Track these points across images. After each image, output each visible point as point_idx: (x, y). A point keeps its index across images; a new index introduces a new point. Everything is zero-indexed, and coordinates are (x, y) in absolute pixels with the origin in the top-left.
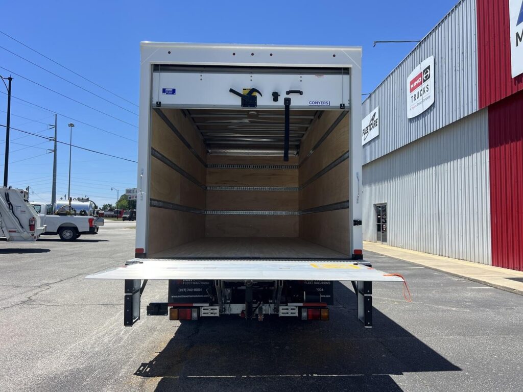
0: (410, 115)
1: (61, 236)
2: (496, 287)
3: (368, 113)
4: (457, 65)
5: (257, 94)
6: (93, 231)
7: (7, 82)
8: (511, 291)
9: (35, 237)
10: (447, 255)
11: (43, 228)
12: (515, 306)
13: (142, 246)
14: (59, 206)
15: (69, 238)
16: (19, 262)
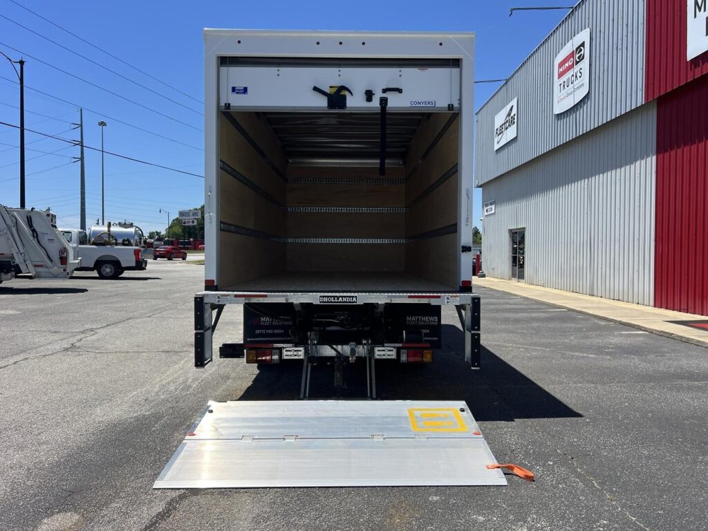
0: (558, 109)
1: (99, 273)
2: (651, 332)
3: (504, 106)
4: (620, 42)
5: (347, 93)
6: (140, 265)
7: (18, 66)
8: (669, 336)
9: (68, 273)
10: (600, 295)
11: (77, 261)
12: (668, 353)
13: (213, 277)
14: (95, 233)
15: (110, 274)
16: (50, 304)
